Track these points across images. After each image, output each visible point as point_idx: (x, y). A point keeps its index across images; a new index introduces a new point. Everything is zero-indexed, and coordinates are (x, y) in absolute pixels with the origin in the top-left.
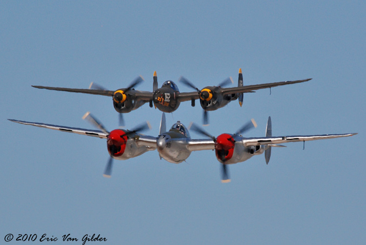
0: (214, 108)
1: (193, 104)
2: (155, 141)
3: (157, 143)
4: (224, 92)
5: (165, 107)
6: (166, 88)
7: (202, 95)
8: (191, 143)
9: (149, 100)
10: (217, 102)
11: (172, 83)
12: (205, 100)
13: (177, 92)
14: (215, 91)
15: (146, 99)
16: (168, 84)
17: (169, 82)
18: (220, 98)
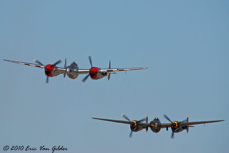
0: (178, 131)
1: (167, 130)
2: (65, 70)
3: (66, 71)
4: (183, 124)
5: (155, 129)
6: (155, 121)
7: (173, 125)
8: (79, 71)
9: (146, 126)
10: (179, 129)
11: (158, 119)
12: (174, 127)
13: (160, 123)
14: (179, 124)
15: (145, 126)
16: (156, 119)
17: (156, 118)
18: (181, 127)
